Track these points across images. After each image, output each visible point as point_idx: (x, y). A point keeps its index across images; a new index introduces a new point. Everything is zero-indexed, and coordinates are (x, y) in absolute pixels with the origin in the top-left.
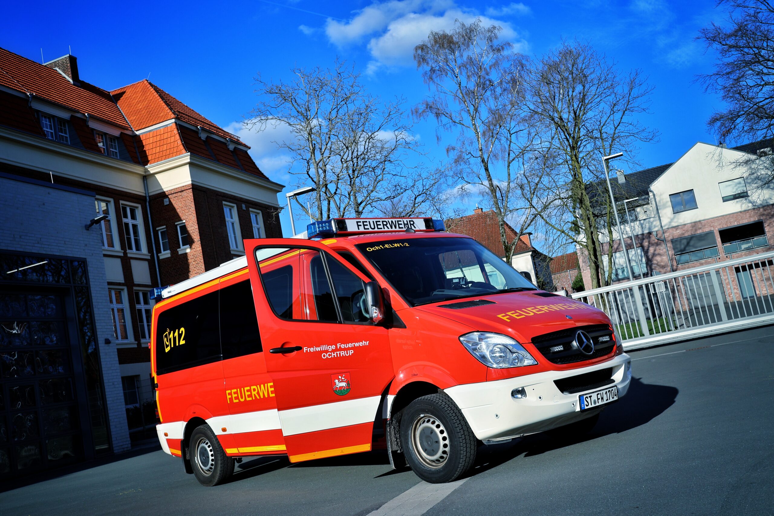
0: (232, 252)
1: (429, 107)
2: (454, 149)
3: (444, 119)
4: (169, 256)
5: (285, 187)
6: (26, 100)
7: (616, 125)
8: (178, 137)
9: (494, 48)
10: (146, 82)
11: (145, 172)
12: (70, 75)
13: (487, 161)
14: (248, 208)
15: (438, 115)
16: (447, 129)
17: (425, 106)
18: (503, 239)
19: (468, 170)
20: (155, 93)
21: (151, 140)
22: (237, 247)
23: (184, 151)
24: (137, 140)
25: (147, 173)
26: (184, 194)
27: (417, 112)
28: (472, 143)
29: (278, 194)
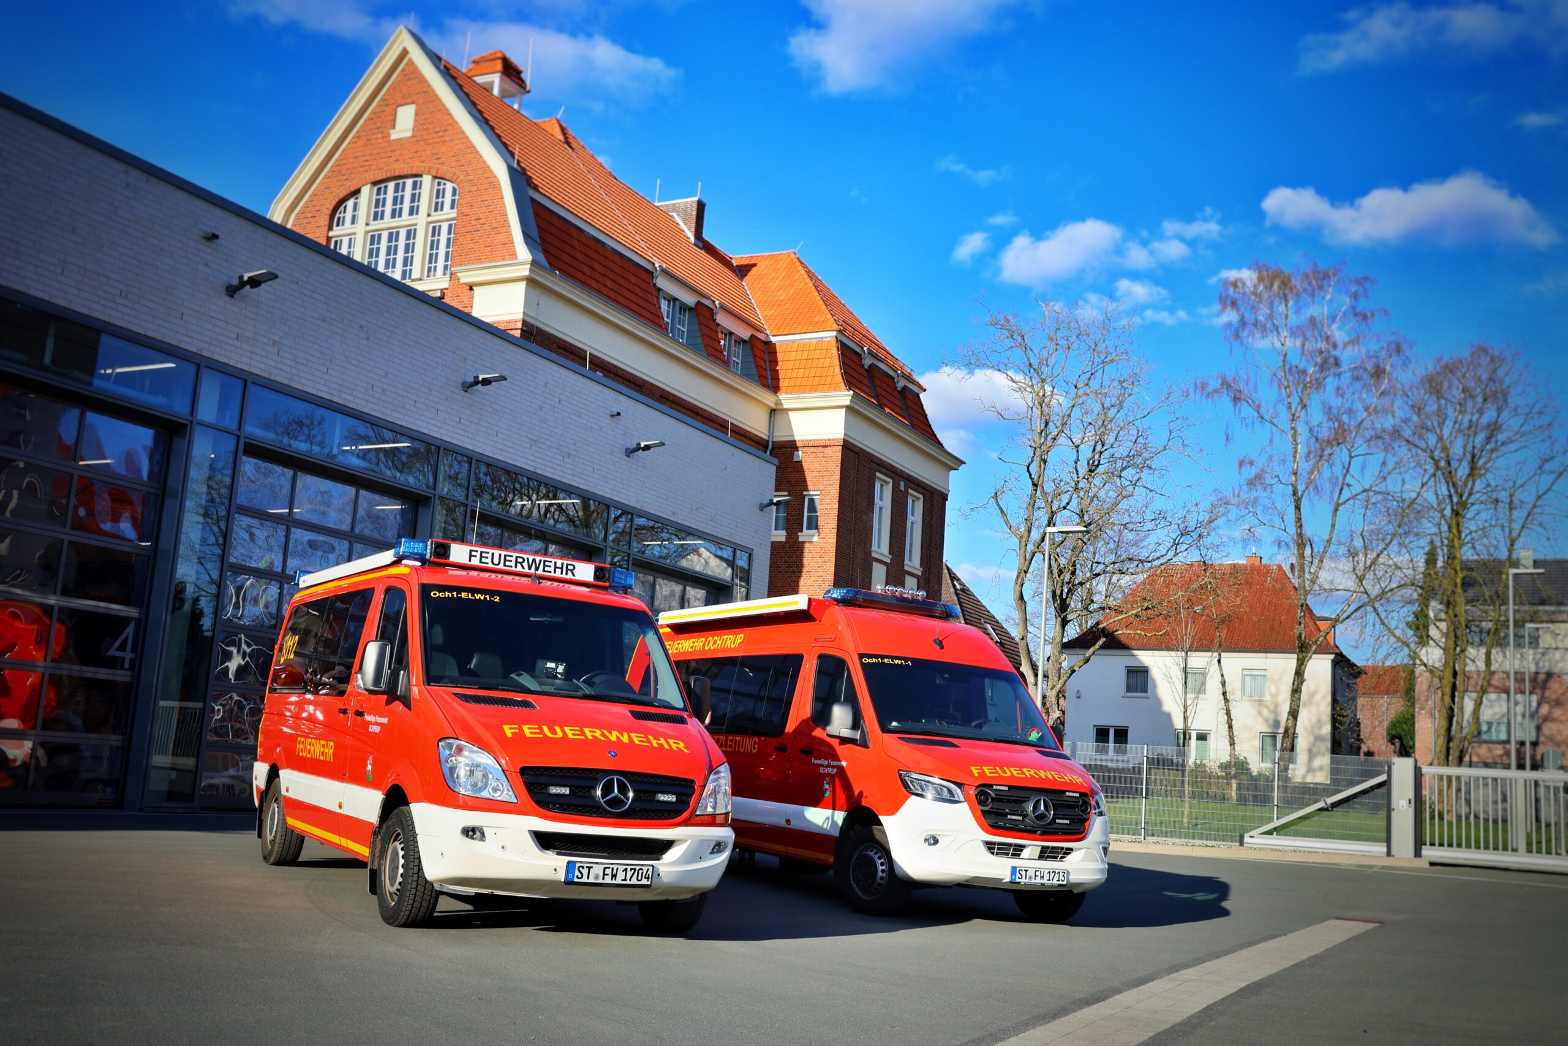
0: (873, 555)
1: (1226, 384)
2: (1251, 463)
3: (1246, 410)
4: (783, 539)
5: (964, 463)
6: (650, 274)
7: (1541, 492)
8: (836, 361)
9: (1358, 311)
10: (793, 256)
11: (776, 404)
12: (693, 229)
13: (1302, 495)
14: (907, 487)
15: (1236, 400)
16: (1247, 426)
17: (1220, 381)
18: (1299, 629)
19: (1267, 502)
20: (808, 280)
21: (793, 356)
22: (879, 547)
23: (842, 385)
24: (770, 349)
25: (779, 407)
26: (828, 451)
27: (1203, 388)
28: (1284, 461)
29: (952, 472)
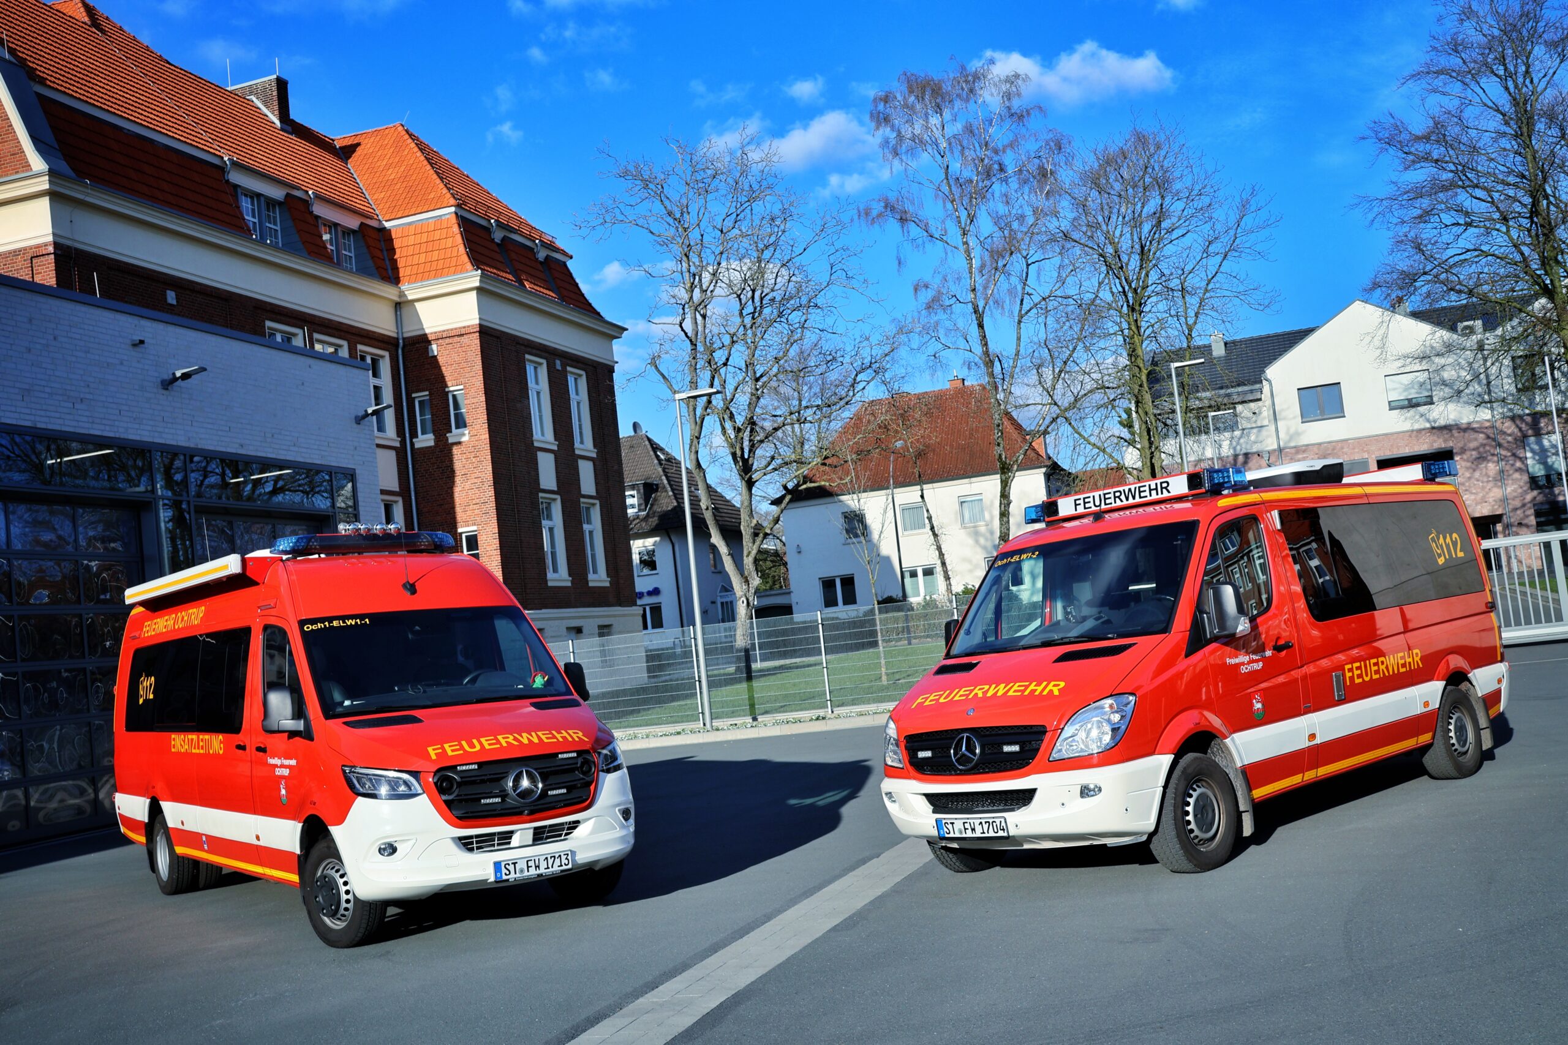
0: (536, 444)
1: (889, 206)
2: (926, 286)
3: (914, 230)
4: (432, 443)
5: (627, 329)
6: (221, 169)
7: (1210, 277)
8: (459, 239)
9: (1013, 111)
10: (400, 128)
11: (400, 296)
12: (277, 112)
13: (983, 312)
14: (564, 366)
15: (903, 220)
16: (918, 246)
17: (883, 204)
18: (998, 450)
19: (948, 324)
20: (419, 154)
21: (411, 240)
22: (543, 434)
23: (469, 266)
24: (385, 236)
25: (403, 299)
26: (465, 340)
27: (867, 214)
28: (959, 279)
29: (615, 341)
